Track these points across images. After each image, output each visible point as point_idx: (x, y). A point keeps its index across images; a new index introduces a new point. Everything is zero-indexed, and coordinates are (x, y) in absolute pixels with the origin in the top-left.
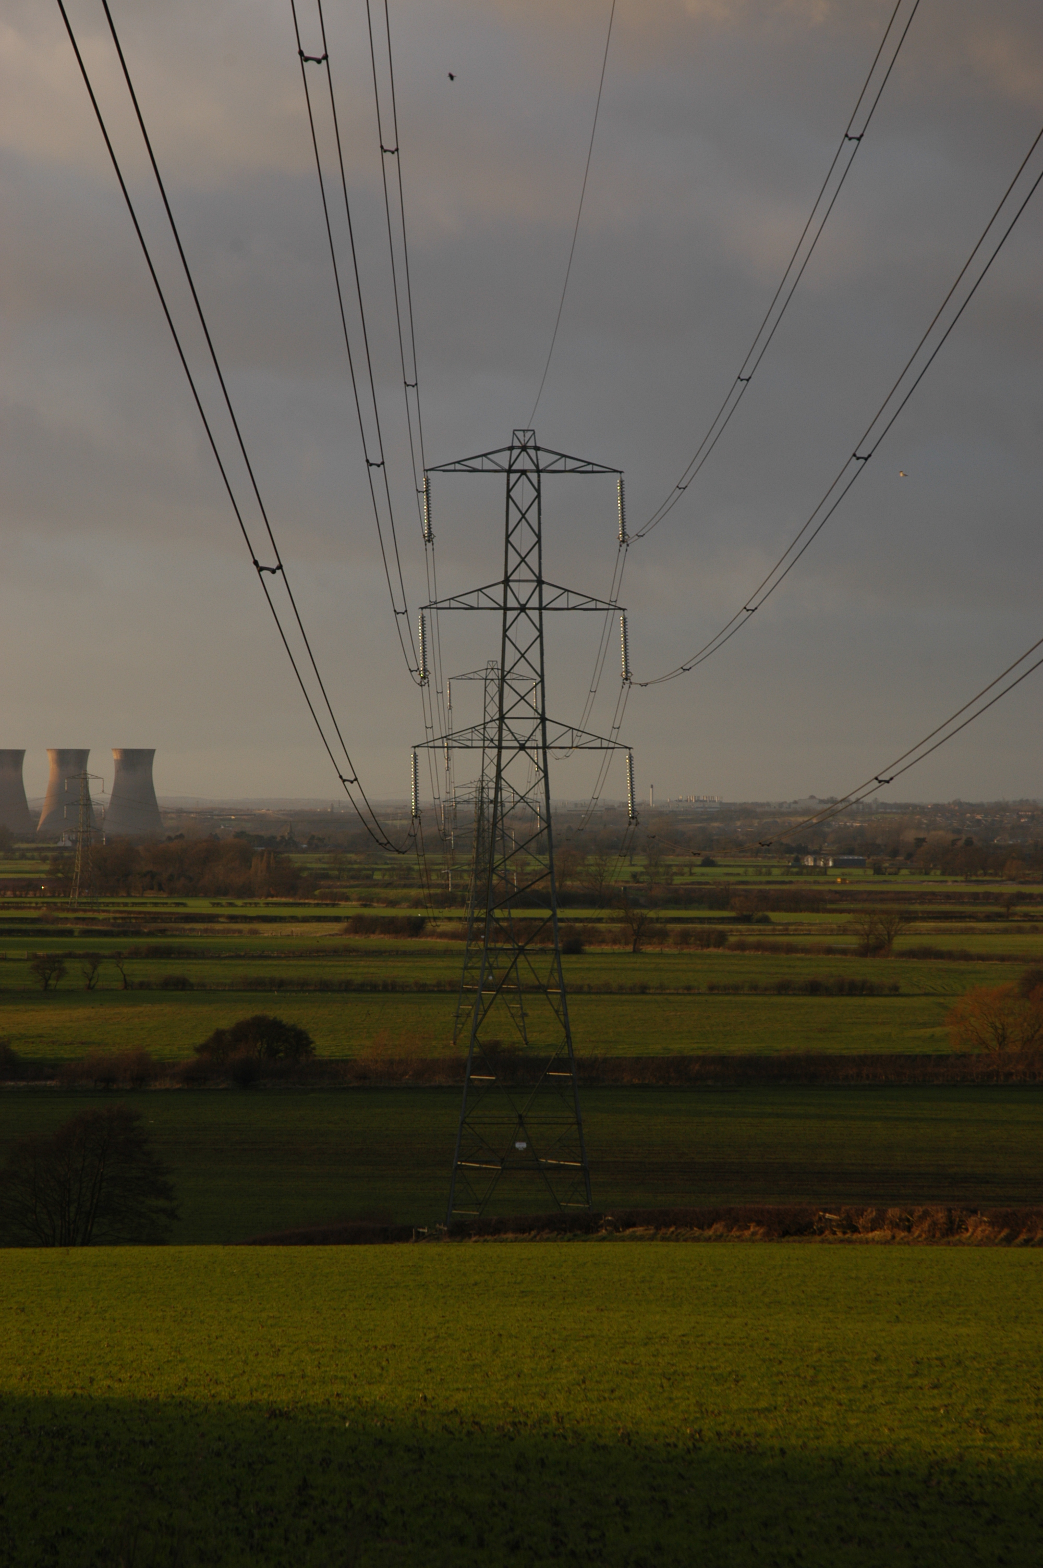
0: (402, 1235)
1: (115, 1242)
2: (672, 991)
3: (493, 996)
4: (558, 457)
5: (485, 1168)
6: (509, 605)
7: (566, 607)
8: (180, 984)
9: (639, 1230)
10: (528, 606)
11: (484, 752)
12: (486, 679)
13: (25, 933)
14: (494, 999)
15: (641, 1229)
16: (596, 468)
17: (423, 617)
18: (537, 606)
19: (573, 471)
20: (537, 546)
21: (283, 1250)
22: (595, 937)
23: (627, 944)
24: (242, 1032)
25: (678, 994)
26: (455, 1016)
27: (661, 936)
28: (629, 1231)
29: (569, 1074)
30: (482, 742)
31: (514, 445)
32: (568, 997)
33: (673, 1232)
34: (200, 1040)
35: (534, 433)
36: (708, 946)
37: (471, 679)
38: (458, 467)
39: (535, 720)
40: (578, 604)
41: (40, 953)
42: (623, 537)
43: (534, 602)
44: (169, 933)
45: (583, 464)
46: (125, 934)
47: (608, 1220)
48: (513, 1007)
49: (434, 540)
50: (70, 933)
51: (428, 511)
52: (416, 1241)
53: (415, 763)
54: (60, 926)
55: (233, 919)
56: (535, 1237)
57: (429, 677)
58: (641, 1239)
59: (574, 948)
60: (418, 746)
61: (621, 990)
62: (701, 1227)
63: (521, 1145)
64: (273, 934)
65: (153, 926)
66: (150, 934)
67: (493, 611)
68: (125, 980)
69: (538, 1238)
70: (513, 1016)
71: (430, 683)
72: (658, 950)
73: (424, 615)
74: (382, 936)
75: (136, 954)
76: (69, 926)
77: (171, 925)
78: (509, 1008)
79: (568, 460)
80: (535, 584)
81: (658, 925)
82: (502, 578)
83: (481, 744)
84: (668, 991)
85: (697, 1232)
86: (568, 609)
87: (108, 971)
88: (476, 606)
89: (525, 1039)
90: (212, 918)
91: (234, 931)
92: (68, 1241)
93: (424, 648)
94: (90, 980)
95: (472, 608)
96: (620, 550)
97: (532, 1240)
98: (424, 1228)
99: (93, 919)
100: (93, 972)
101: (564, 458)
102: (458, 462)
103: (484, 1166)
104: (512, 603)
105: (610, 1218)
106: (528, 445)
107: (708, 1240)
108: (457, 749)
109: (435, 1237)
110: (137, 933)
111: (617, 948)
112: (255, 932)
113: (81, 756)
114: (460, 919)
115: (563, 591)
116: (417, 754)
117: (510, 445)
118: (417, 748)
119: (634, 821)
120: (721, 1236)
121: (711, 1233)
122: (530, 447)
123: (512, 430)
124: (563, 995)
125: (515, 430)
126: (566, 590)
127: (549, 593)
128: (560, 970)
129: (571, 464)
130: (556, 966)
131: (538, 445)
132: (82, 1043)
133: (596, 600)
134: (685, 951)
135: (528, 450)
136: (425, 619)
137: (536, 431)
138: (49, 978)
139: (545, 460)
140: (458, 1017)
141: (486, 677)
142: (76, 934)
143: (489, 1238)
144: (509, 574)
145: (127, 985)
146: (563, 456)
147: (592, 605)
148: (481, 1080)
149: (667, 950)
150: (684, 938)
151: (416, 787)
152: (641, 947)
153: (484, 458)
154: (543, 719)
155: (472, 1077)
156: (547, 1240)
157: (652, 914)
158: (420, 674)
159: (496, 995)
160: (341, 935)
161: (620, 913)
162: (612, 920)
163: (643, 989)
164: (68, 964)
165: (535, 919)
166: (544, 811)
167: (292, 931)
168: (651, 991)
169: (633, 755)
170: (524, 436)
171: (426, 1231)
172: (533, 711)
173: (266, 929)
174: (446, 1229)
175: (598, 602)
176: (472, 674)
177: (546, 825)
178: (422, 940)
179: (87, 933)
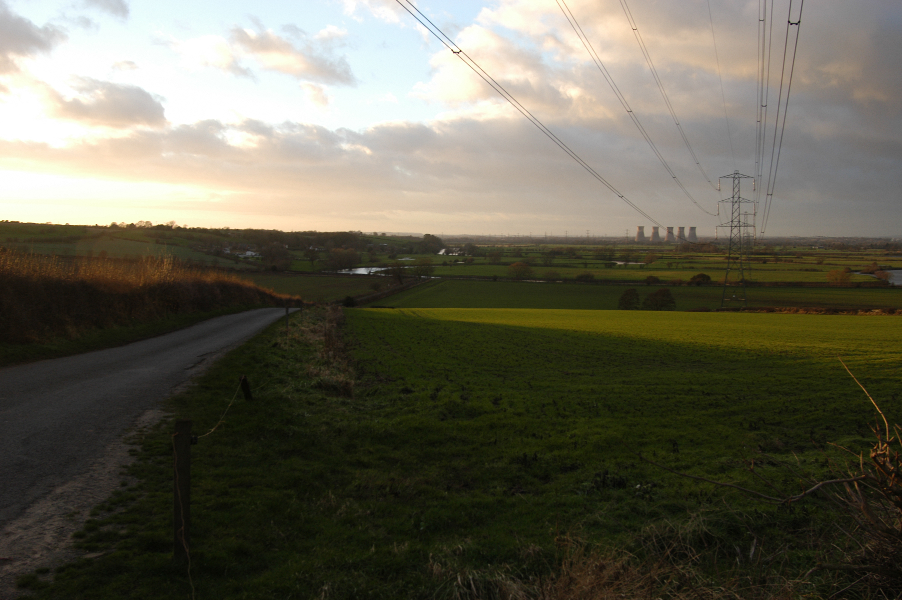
0: (708, 311)
1: (666, 310)
4: (743, 175)
8: (692, 268)
9: (746, 311)
13: (668, 259)
20: (739, 191)
22: (769, 260)
23: (775, 262)
24: (699, 276)
25: (782, 271)
26: (740, 274)
27: (781, 260)
28: (744, 311)
31: (735, 173)
34: (692, 277)
36: (789, 262)
38: (725, 177)
41: (669, 262)
43: (738, 201)
44: (693, 259)
45: (747, 176)
46: (685, 259)
48: (750, 273)
50: (676, 259)
54: (675, 258)
55: (705, 257)
58: (746, 312)
59: (765, 262)
61: (771, 270)
63: (734, 296)
65: (691, 258)
67: (731, 203)
72: (780, 263)
74: (731, 260)
75: (686, 263)
80: (738, 198)
82: (732, 196)
84: (779, 270)
85: (756, 311)
87: (680, 266)
90: (702, 256)
91: (705, 259)
92: (657, 310)
94: (677, 267)
99: (680, 256)
103: (727, 300)
104: (734, 201)
107: (757, 313)
110: (688, 259)
111: (773, 263)
112: (709, 259)
114: (744, 257)
115: (743, 199)
121: (757, 311)
127: (741, 199)
129: (745, 177)
134: (785, 263)
135: (738, 174)
138: (670, 266)
139: (740, 176)
144: (734, 196)
145: (683, 268)
149: (782, 263)
150: (785, 261)
152: (777, 262)
155: (726, 284)
156: (731, 312)
157: (780, 256)
161: (774, 256)
162: (771, 258)
163: (775, 270)
164: (674, 264)
165: (759, 257)
166: (740, 238)
167: (715, 259)
168: (777, 270)
171: (712, 310)
173: (711, 258)
174: (716, 310)
178: (738, 261)
179: (679, 259)
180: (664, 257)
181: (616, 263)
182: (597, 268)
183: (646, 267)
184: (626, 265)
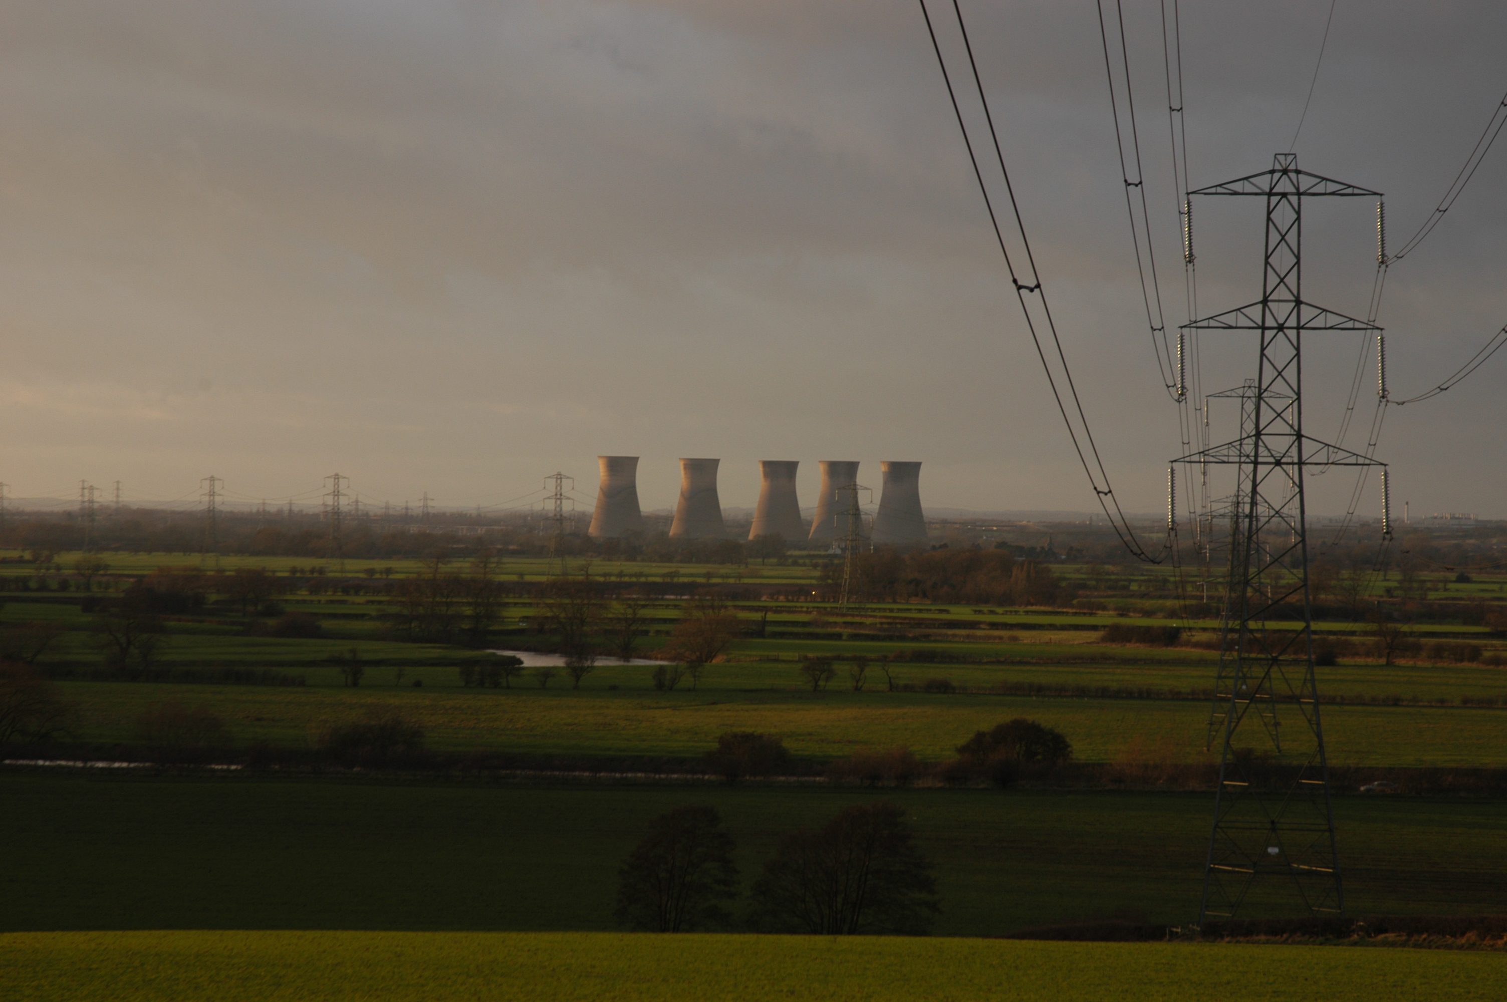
0: (1156, 933)
1: (880, 932)
2: (1426, 704)
3: (1246, 705)
4: (1318, 180)
5: (1238, 872)
6: (1267, 324)
7: (1323, 326)
8: (942, 688)
9: (1391, 936)
10: (1286, 325)
11: (1240, 468)
12: (1243, 397)
13: (796, 636)
14: (1247, 708)
15: (1393, 935)
16: (1356, 191)
17: (1182, 336)
18: (1295, 325)
19: (1333, 194)
20: (1296, 267)
21: (1040, 944)
22: (1348, 649)
23: (1380, 656)
24: (1002, 734)
25: (1432, 707)
26: (1209, 724)
27: (1415, 650)
28: (1381, 937)
29: (1320, 782)
30: (1238, 458)
31: (1275, 168)
32: (1321, 707)
33: (1425, 939)
34: (961, 741)
35: (1295, 157)
36: (1462, 661)
37: (1228, 396)
38: (1220, 190)
39: (1291, 437)
40: (1336, 323)
41: (811, 655)
42: (1383, 258)
43: (1292, 322)
44: (933, 638)
45: (1346, 187)
46: (890, 638)
47: (1360, 925)
48: (1266, 717)
49: (1195, 261)
50: (839, 637)
51: (1190, 233)
52: (1170, 940)
53: (1172, 477)
54: (829, 630)
55: (994, 626)
56: (1287, 939)
57: (1187, 394)
58: (1393, 944)
59: (1327, 660)
60: (1175, 461)
62: (1454, 935)
63: (1273, 850)
64: (1033, 641)
65: (917, 631)
66: (915, 639)
67: (1251, 330)
68: (890, 682)
69: (1290, 941)
70: (1266, 725)
71: (1187, 399)
72: (1411, 663)
73: (1184, 334)
74: (1138, 644)
75: (900, 658)
76: (838, 630)
77: (936, 631)
78: (1262, 716)
79: (1328, 182)
80: (1294, 304)
81: (1411, 639)
82: (1261, 298)
83: (1237, 459)
84: (1421, 704)
85: (1449, 939)
86: (1325, 328)
87: (874, 674)
88: (1234, 325)
89: (1278, 747)
90: (973, 625)
91: (995, 638)
92: (835, 930)
93: (1182, 366)
94: (857, 681)
95: (1230, 327)
96: (1379, 271)
97: (1285, 942)
98: (1177, 928)
99: (861, 623)
100: (860, 674)
101: (1324, 181)
102: (1220, 185)
103: (1237, 869)
104: (1270, 322)
105: (1362, 923)
106: (1289, 168)
107: (1461, 948)
108: (1213, 464)
109: (1188, 937)
110: (903, 638)
111: (1370, 661)
112: (1014, 639)
113: (851, 468)
114: (1214, 630)
115: (1321, 311)
116: (1174, 468)
117: (1271, 169)
118: (1174, 463)
119: (1388, 536)
120: (1474, 944)
121: (1463, 941)
122: (1291, 171)
123: (1274, 155)
124: (1316, 705)
125: (1276, 154)
126: (1324, 310)
128: (1313, 681)
130: (1309, 677)
131: (1299, 168)
132: (850, 742)
133: (1354, 320)
134: (1439, 665)
135: (1290, 174)
136: (1184, 337)
137: (1297, 155)
138: (819, 680)
139: (1305, 183)
140: (1211, 724)
141: (1244, 395)
142: (844, 637)
143: (1241, 939)
144: (1268, 294)
145: (892, 687)
146: (1324, 179)
147: (1350, 325)
148: (1234, 786)
149: (1420, 664)
150: (1438, 653)
151: (1172, 500)
152: (1394, 660)
153: (1245, 181)
154: (1299, 436)
155: (1225, 783)
156: (1299, 943)
157: (1405, 628)
158: (1178, 391)
159: (1249, 704)
160: (1098, 643)
161: (1373, 627)
162: (1366, 633)
163: (1396, 702)
164: (836, 666)
165: (1289, 631)
166: (1299, 526)
167: (1050, 639)
168: (1405, 703)
169: (1388, 471)
170: (1286, 160)
171: (1179, 930)
172: (1289, 428)
173: (1025, 636)
174: (1199, 929)
175: (1356, 322)
176: (1230, 392)
177: (1299, 539)
178: (1178, 649)
179: (855, 637)
180: (769, 629)
181: (522, 663)
182: (418, 684)
183: (687, 681)
184: (577, 672)
